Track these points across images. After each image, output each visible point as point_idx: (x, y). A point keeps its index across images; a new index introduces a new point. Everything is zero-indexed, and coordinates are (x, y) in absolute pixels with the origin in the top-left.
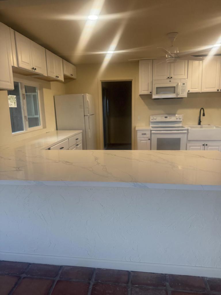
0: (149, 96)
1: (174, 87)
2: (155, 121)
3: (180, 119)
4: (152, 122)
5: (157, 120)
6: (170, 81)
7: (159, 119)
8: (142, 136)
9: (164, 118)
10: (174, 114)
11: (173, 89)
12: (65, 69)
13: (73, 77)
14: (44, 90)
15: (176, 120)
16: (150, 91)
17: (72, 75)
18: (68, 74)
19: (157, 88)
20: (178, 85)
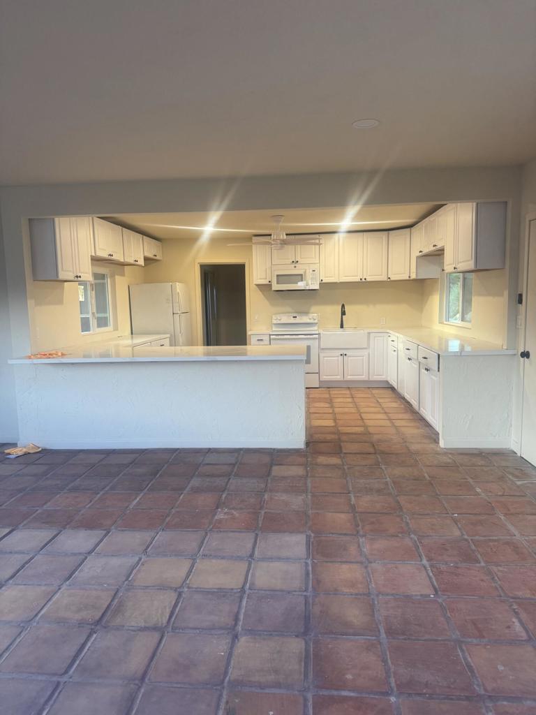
0: (269, 286)
1: (301, 275)
2: (279, 322)
3: (315, 320)
4: (274, 324)
5: (282, 322)
6: (295, 267)
7: (286, 319)
8: (258, 343)
9: (292, 318)
10: (306, 313)
11: (301, 277)
12: (146, 248)
13: (158, 258)
14: (117, 277)
15: (308, 321)
16: (268, 280)
17: (156, 256)
18: (150, 255)
19: (278, 276)
20: (305, 272)
